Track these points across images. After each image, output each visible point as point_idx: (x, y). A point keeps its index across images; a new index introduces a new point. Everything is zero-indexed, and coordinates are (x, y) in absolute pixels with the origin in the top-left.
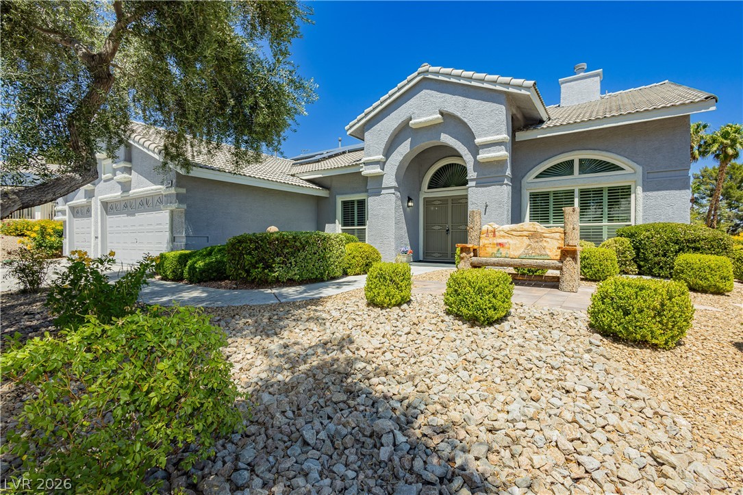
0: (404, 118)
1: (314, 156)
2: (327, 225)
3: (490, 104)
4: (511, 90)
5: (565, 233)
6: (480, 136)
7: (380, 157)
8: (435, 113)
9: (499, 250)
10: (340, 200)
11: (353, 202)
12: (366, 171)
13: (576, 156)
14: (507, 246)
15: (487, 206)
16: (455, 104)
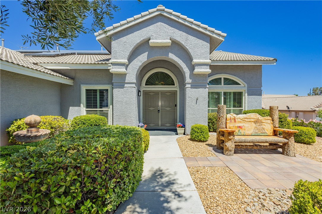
0: (145, 37)
1: (42, 52)
2: (71, 108)
3: (201, 41)
4: (214, 36)
5: (273, 120)
6: (196, 58)
7: (125, 61)
8: (167, 39)
9: (239, 130)
10: (84, 88)
11: (95, 91)
12: (114, 70)
13: (222, 76)
14: (244, 128)
15: (197, 99)
16: (180, 36)
